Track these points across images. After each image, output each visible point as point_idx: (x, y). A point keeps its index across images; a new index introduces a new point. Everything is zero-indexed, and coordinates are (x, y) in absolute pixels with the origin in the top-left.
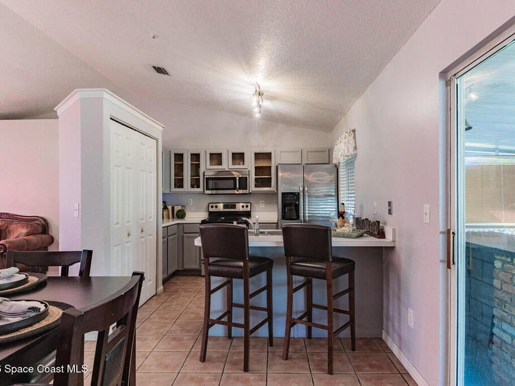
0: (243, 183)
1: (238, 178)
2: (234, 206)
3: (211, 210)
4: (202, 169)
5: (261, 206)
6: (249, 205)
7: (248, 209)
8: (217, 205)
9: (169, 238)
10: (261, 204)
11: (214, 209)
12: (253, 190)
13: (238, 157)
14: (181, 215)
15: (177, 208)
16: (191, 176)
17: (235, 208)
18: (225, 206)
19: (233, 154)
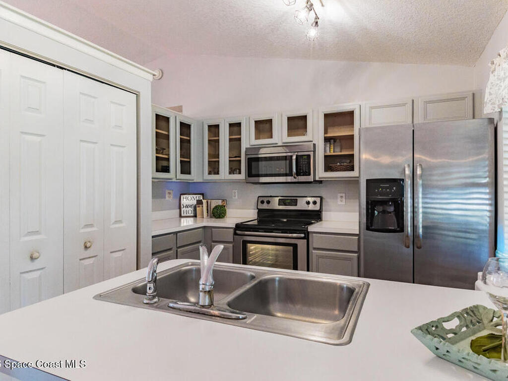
0: (303, 165)
1: (294, 157)
2: (295, 202)
3: (261, 207)
4: (245, 145)
5: (339, 203)
6: (318, 200)
7: (317, 207)
8: (269, 199)
9: (179, 250)
10: (339, 199)
11: (265, 206)
12: (320, 176)
13: (297, 123)
14: (219, 213)
15: (214, 204)
16: (230, 157)
17: (296, 205)
18: (282, 202)
19: (290, 119)
